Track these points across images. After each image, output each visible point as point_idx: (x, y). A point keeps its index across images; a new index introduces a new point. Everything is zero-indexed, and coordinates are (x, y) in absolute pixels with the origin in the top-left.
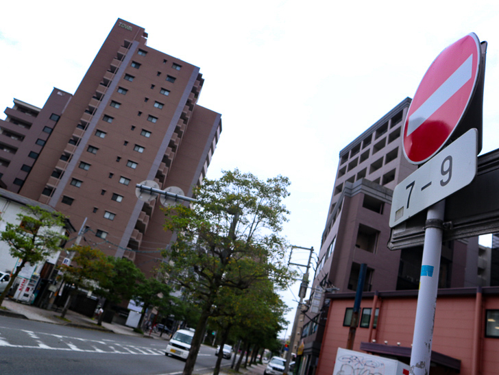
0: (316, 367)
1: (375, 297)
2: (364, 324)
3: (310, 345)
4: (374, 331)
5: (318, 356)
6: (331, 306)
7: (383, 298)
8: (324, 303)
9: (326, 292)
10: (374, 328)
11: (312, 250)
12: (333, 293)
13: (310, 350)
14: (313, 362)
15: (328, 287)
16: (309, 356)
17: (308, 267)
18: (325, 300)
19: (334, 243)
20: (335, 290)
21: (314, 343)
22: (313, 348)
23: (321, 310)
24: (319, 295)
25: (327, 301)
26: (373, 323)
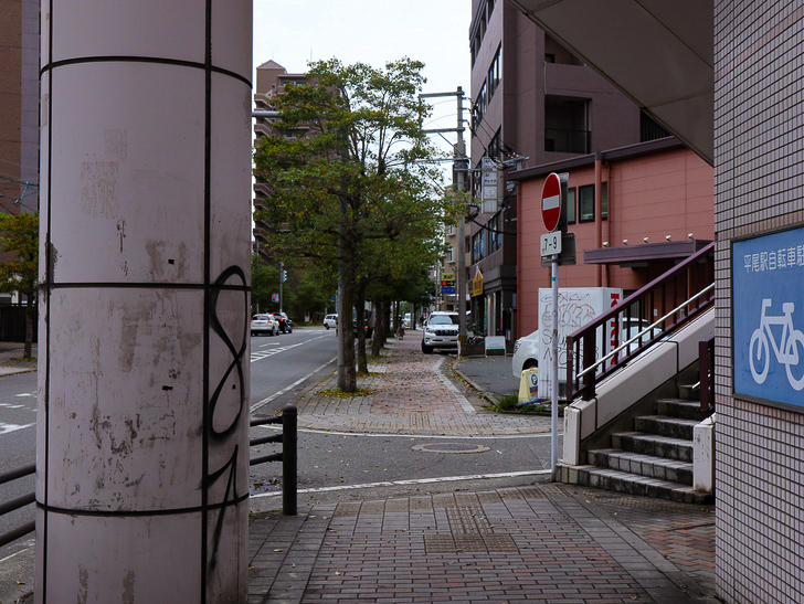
0: (515, 311)
1: (597, 164)
2: (586, 216)
3: (495, 273)
4: (605, 225)
5: (515, 291)
6: (520, 194)
7: (611, 163)
8: (505, 190)
9: (505, 168)
10: (604, 219)
11: (460, 94)
12: (519, 168)
13: (498, 283)
14: (508, 303)
15: (506, 158)
16: (498, 293)
17: (460, 131)
18: (505, 186)
19: (501, 58)
20: (521, 161)
21: (502, 267)
22: (502, 278)
23: (503, 206)
24: (493, 176)
25: (511, 186)
26: (601, 211)
